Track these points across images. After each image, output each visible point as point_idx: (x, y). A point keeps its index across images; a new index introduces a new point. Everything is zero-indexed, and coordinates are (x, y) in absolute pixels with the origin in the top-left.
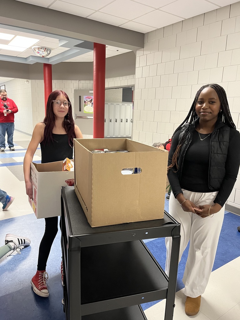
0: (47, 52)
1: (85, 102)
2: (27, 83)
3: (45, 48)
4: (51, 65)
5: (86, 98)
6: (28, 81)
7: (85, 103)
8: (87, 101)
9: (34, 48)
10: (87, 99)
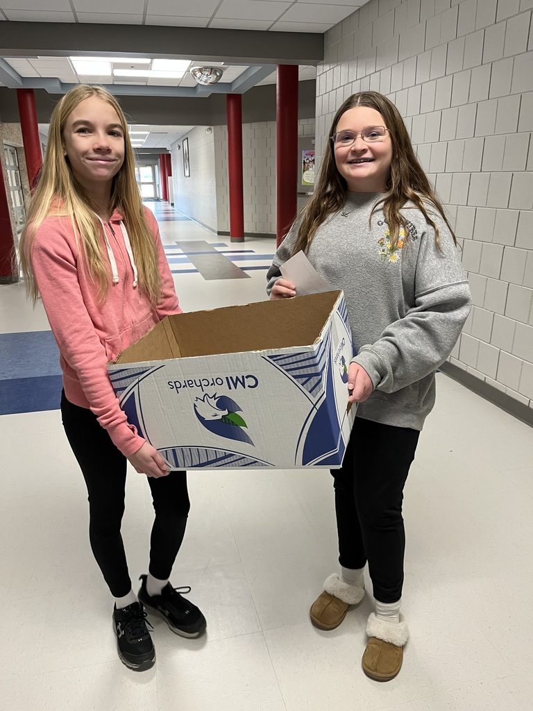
0: (216, 74)
1: (304, 163)
2: (209, 132)
3: (212, 69)
4: (239, 96)
5: (307, 155)
6: (210, 129)
7: (304, 165)
8: (308, 161)
9: (193, 71)
10: (307, 157)
